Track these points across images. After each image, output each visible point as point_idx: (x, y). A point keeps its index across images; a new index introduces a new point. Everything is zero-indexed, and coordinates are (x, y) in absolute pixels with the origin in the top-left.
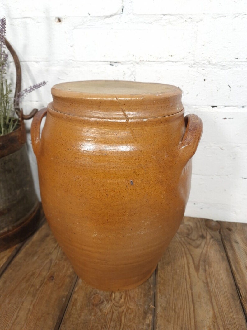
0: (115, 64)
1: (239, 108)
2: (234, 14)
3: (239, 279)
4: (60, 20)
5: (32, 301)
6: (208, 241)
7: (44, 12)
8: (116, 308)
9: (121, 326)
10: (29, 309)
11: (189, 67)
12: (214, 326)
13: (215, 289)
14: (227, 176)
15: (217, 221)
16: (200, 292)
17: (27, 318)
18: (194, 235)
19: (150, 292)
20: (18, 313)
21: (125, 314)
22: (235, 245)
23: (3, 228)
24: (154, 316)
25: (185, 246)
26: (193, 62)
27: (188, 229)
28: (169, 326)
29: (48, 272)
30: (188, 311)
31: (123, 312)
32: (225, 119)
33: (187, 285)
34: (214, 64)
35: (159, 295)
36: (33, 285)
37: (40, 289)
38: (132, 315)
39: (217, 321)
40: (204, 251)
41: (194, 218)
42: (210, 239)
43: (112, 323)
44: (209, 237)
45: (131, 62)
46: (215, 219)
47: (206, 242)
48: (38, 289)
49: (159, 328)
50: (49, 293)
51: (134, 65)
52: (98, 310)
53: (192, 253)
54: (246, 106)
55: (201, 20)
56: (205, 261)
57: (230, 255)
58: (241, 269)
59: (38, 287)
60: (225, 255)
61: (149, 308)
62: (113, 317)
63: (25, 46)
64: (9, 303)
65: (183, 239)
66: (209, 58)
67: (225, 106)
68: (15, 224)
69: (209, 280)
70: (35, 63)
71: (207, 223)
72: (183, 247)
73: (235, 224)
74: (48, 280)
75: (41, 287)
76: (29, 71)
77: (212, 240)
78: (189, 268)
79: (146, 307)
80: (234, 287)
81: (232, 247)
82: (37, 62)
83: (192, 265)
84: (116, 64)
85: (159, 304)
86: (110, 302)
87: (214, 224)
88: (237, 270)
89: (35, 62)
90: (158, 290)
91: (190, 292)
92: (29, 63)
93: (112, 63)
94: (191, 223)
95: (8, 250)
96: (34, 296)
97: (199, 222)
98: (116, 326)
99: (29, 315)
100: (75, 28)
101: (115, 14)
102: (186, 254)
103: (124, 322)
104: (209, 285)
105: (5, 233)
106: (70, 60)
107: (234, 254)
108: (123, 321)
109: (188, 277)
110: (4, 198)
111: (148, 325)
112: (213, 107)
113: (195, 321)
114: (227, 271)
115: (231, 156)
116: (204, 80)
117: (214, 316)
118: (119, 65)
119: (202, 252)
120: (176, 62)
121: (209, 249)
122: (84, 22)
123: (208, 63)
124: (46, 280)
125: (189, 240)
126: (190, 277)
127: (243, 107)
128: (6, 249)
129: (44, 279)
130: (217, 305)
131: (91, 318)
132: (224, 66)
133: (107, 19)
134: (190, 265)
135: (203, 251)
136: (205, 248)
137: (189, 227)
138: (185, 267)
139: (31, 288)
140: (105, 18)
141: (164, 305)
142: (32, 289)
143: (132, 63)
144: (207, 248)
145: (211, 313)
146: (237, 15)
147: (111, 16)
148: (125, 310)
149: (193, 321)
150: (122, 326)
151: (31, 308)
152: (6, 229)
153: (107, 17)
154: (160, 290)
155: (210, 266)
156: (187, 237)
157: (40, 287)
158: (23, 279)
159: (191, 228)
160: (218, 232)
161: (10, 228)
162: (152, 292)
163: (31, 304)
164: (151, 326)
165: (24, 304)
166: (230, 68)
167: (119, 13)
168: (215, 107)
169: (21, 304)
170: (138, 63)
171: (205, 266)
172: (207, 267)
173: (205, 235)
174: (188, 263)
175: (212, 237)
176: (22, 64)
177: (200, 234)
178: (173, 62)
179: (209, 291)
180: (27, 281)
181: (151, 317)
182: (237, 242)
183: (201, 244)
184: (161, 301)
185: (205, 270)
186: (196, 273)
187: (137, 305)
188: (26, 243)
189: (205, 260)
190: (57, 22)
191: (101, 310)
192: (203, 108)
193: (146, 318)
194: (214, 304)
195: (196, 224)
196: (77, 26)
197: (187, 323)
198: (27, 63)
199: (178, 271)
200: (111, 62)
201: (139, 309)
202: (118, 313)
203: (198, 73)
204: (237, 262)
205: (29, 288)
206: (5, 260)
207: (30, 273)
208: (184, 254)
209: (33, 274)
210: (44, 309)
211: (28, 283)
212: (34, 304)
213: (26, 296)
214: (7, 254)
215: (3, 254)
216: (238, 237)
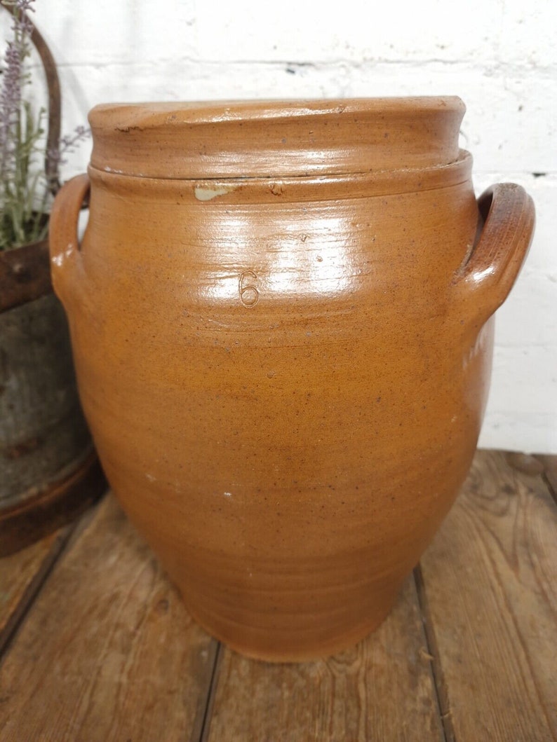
0: (298, 69)
5: (123, 664)
6: (523, 499)
8: (340, 667)
9: (359, 707)
10: (120, 685)
11: (486, 75)
15: (533, 455)
17: (116, 707)
18: (489, 488)
19: (412, 622)
20: (92, 695)
21: (365, 679)
23: (27, 488)
24: (436, 676)
25: (472, 513)
26: (494, 63)
28: (477, 700)
29: (151, 591)
30: (515, 661)
31: (357, 674)
33: (497, 601)
34: (545, 68)
35: (436, 628)
36: (118, 626)
37: (139, 633)
38: (383, 681)
40: (520, 523)
42: (527, 494)
43: (338, 703)
44: (522, 491)
45: (341, 63)
46: (528, 451)
47: (519, 502)
48: (133, 635)
49: (454, 705)
50: (162, 640)
51: (348, 72)
52: (295, 675)
53: (492, 528)
56: (526, 545)
59: (132, 628)
61: (419, 660)
62: (337, 688)
63: (69, 24)
64: (63, 674)
66: (534, 52)
68: (56, 478)
69: (545, 586)
70: (92, 69)
71: (511, 460)
72: (469, 515)
74: (156, 609)
75: (141, 628)
76: (76, 89)
77: (530, 497)
78: (493, 562)
79: (412, 658)
82: (98, 66)
83: (498, 555)
84: (302, 69)
85: (441, 650)
89: (92, 64)
90: (433, 618)
91: (508, 616)
92: (77, 70)
93: (292, 67)
95: (40, 544)
96: (126, 650)
98: (348, 709)
99: (122, 698)
102: (479, 530)
103: (367, 698)
105: (31, 499)
106: (186, 58)
108: (363, 695)
109: (495, 582)
110: (30, 410)
111: (427, 702)
112: (537, 175)
113: (535, 682)
116: (520, 109)
118: (310, 70)
119: (515, 526)
120: (452, 63)
121: (529, 518)
123: (529, 66)
124: (149, 611)
125: (479, 500)
126: (501, 584)
128: (34, 541)
129: (146, 607)
131: (282, 694)
134: (494, 556)
135: (515, 521)
136: (521, 516)
139: (115, 631)
141: (454, 650)
142: (118, 634)
143: (343, 66)
144: (525, 514)
148: (363, 670)
149: (530, 683)
150: (364, 708)
151: (124, 680)
152: (33, 491)
154: (436, 616)
155: (541, 556)
157: (137, 628)
158: (90, 612)
161: (45, 487)
162: (419, 624)
163: (122, 671)
164: (434, 704)
165: (103, 673)
168: (542, 177)
169: (94, 673)
170: (357, 66)
171: (530, 556)
172: (535, 558)
173: (513, 485)
174: (490, 552)
175: (531, 491)
176: (62, 71)
177: (502, 484)
178: (445, 62)
179: (551, 612)
180: (102, 616)
181: (429, 682)
183: (508, 506)
184: (445, 642)
185: (532, 565)
186: (513, 574)
187: (389, 656)
189: (528, 543)
191: (302, 674)
193: (417, 685)
197: (517, 688)
198: (73, 68)
199: (469, 570)
200: (290, 63)
201: (396, 666)
202: (348, 677)
203: (506, 89)
205: (111, 633)
206: (34, 568)
207: (107, 595)
208: (475, 532)
209: (114, 598)
210: (157, 680)
211: (106, 621)
212: (131, 670)
213: (104, 651)
214: (39, 552)
215: (26, 554)
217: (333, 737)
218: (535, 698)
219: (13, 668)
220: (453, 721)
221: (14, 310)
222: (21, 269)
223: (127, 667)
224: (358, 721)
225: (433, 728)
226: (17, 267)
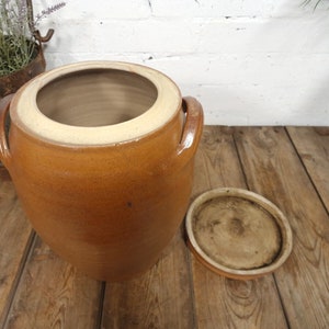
1: (250, 18)
3: (246, 169)
6: (223, 144)
15: (231, 127)
16: (216, 181)
18: (211, 140)
22: (245, 145)
25: (203, 150)
27: (205, 136)
32: (238, 29)
41: (211, 126)
44: (223, 141)
46: (229, 125)
47: (221, 145)
53: (209, 155)
54: (257, 16)
56: (219, 159)
57: (240, 153)
58: (248, 162)
60: (236, 154)
67: (238, 17)
69: (223, 172)
71: (222, 129)
73: (247, 127)
77: (225, 143)
78: (207, 166)
80: (242, 175)
81: (242, 147)
87: (228, 129)
88: (245, 162)
91: (208, 182)
94: (208, 131)
97: (215, 129)
102: (204, 155)
104: (223, 175)
107: (244, 151)
109: (206, 172)
112: (227, 17)
114: (237, 164)
121: (223, 150)
125: (206, 145)
126: (208, 172)
127: (254, 17)
134: (208, 164)
135: (218, 152)
136: (220, 150)
137: (206, 134)
138: (203, 166)
156: (205, 142)
159: (208, 134)
160: (231, 136)
172: (221, 163)
173: (220, 139)
174: (206, 163)
175: (226, 141)
177: (216, 139)
179: (222, 179)
182: (246, 142)
183: (216, 146)
185: (220, 166)
186: (213, 169)
195: (212, 131)
204: (245, 157)
216: (248, 138)
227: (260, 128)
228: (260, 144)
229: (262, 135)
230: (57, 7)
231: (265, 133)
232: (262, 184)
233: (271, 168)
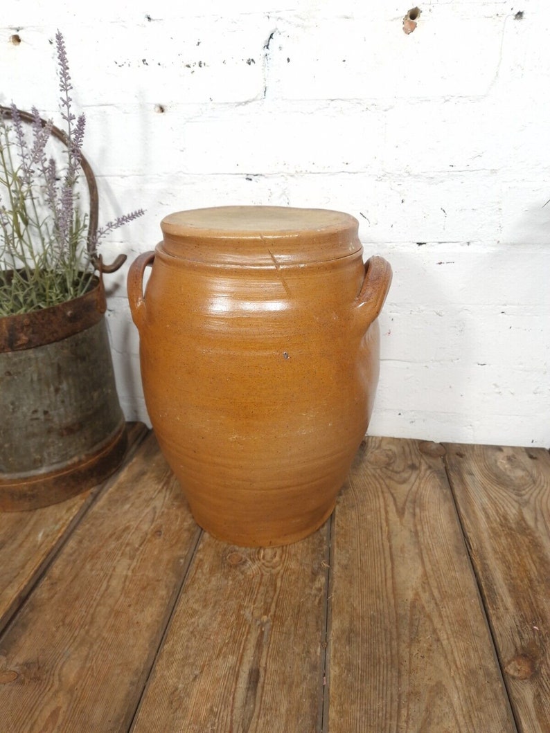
0: (254, 178)
1: (462, 245)
2: (443, 97)
3: (470, 526)
4: (162, 110)
5: (130, 565)
6: (422, 473)
7: (136, 96)
8: (267, 569)
9: (275, 591)
10: (126, 576)
11: (377, 180)
12: (423, 588)
13: (429, 540)
14: (452, 361)
15: (441, 444)
16: (403, 545)
17: (123, 588)
18: (399, 465)
19: (321, 546)
21: (282, 576)
22: (468, 478)
23: (71, 457)
24: (329, 577)
25: (381, 481)
26: (382, 173)
27: (387, 456)
28: (352, 589)
29: (151, 525)
30: (383, 569)
31: (278, 573)
32: (441, 263)
33: (382, 535)
34: (416, 176)
35: (336, 550)
36: (128, 544)
37: (141, 548)
38: (293, 578)
39: (428, 582)
40: (414, 488)
41: (399, 439)
42: (426, 470)
43: (262, 589)
44: (423, 467)
45: (282, 174)
46: (438, 441)
47: (418, 475)
48: (138, 549)
49: (335, 591)
50: (156, 553)
51: (286, 180)
52: (238, 573)
53: (393, 491)
54: (473, 242)
55: (392, 107)
56: (414, 502)
57: (458, 493)
58: (474, 512)
59: (137, 546)
60: (449, 493)
61: (320, 567)
62: (263, 580)
63: (103, 151)
64: (92, 570)
65: (378, 471)
66: (408, 166)
67: (440, 243)
68: (91, 452)
69: (419, 528)
70: (119, 178)
71: (421, 445)
72: (380, 483)
73: (472, 447)
74: (153, 536)
75: (143, 546)
76: (109, 191)
77: (428, 472)
78: (387, 512)
79: (316, 566)
80: (461, 537)
81: (462, 481)
82: (123, 177)
83: (392, 508)
84: (256, 177)
85: (336, 562)
86: (256, 562)
87: (434, 447)
88: (467, 512)
89: (118, 176)
90: (335, 544)
91: (387, 544)
92: (109, 179)
93: (249, 177)
94: (394, 448)
95: (79, 497)
96: (132, 558)
97: (408, 445)
98: (267, 592)
99: (127, 583)
100: (188, 122)
101: (254, 100)
102: (383, 492)
103: (281, 586)
104: (420, 534)
105: (74, 465)
106: (179, 172)
107: (465, 490)
108: (279, 584)
109: (384, 524)
110: (75, 404)
111: (319, 590)
112: (420, 244)
113: (393, 581)
114: (451, 515)
115: (455, 327)
116: (403, 202)
117: (425, 574)
118: (261, 178)
119: (410, 490)
120: (354, 173)
121: (422, 485)
122: (202, 113)
123: (406, 174)
124: (149, 536)
125: (389, 473)
126: (388, 525)
127: (468, 243)
128: (76, 494)
129: (147, 534)
130: (430, 561)
131: (228, 583)
132: (432, 178)
133: (241, 106)
134: (388, 509)
135: (412, 488)
136: (417, 484)
137: (390, 453)
138: (380, 511)
139: (126, 547)
140: (236, 106)
141: (344, 562)
142: (128, 549)
143: (283, 176)
144: (420, 483)
145: (420, 571)
146: (447, 98)
147: (246, 103)
148: (282, 571)
149: (390, 583)
150: (278, 592)
151: (130, 573)
152: (76, 459)
153: (240, 104)
154: (338, 543)
155: (422, 507)
156: (386, 468)
157: (140, 546)
158: (110, 536)
159: (394, 454)
160: (440, 460)
161: (83, 457)
162: (325, 547)
163: (129, 569)
164: (324, 590)
165: (117, 570)
166: (442, 182)
167: (259, 97)
168: (424, 245)
169: (111, 570)
170: (292, 176)
171: (414, 509)
172: (417, 510)
173: (417, 464)
175: (430, 467)
176: (99, 181)
177: (410, 462)
178: (349, 173)
179: (418, 543)
180: (118, 539)
181: (323, 580)
182: (471, 474)
183: (409, 477)
184: (339, 557)
185: (414, 515)
186: (398, 519)
187: (301, 564)
188: (108, 485)
189: (416, 501)
190: (158, 112)
191: (243, 573)
192: (403, 246)
193: (315, 580)
194: (426, 560)
195: (403, 447)
196: (191, 119)
197: (380, 584)
198: (106, 178)
199: (369, 517)
200: (248, 175)
201: (304, 569)
202: (271, 575)
203: (392, 189)
204: (468, 501)
205: (123, 548)
206: (75, 511)
207: (122, 527)
208: (380, 494)
209: (127, 528)
210: (151, 574)
211: (120, 541)
212: (135, 568)
213: (118, 558)
214: (78, 502)
215: (70, 503)
216: (473, 466)
217: (255, 606)
218: (390, 591)
219: (60, 567)
220: (333, 600)
221: (66, 340)
222: (71, 314)
223: (132, 567)
224: (273, 599)
225: (320, 602)
226: (69, 313)
227: (499, 449)
228: (500, 480)
229: (502, 464)
230: (132, 217)
231: (509, 459)
232: (504, 561)
233: (524, 529)
